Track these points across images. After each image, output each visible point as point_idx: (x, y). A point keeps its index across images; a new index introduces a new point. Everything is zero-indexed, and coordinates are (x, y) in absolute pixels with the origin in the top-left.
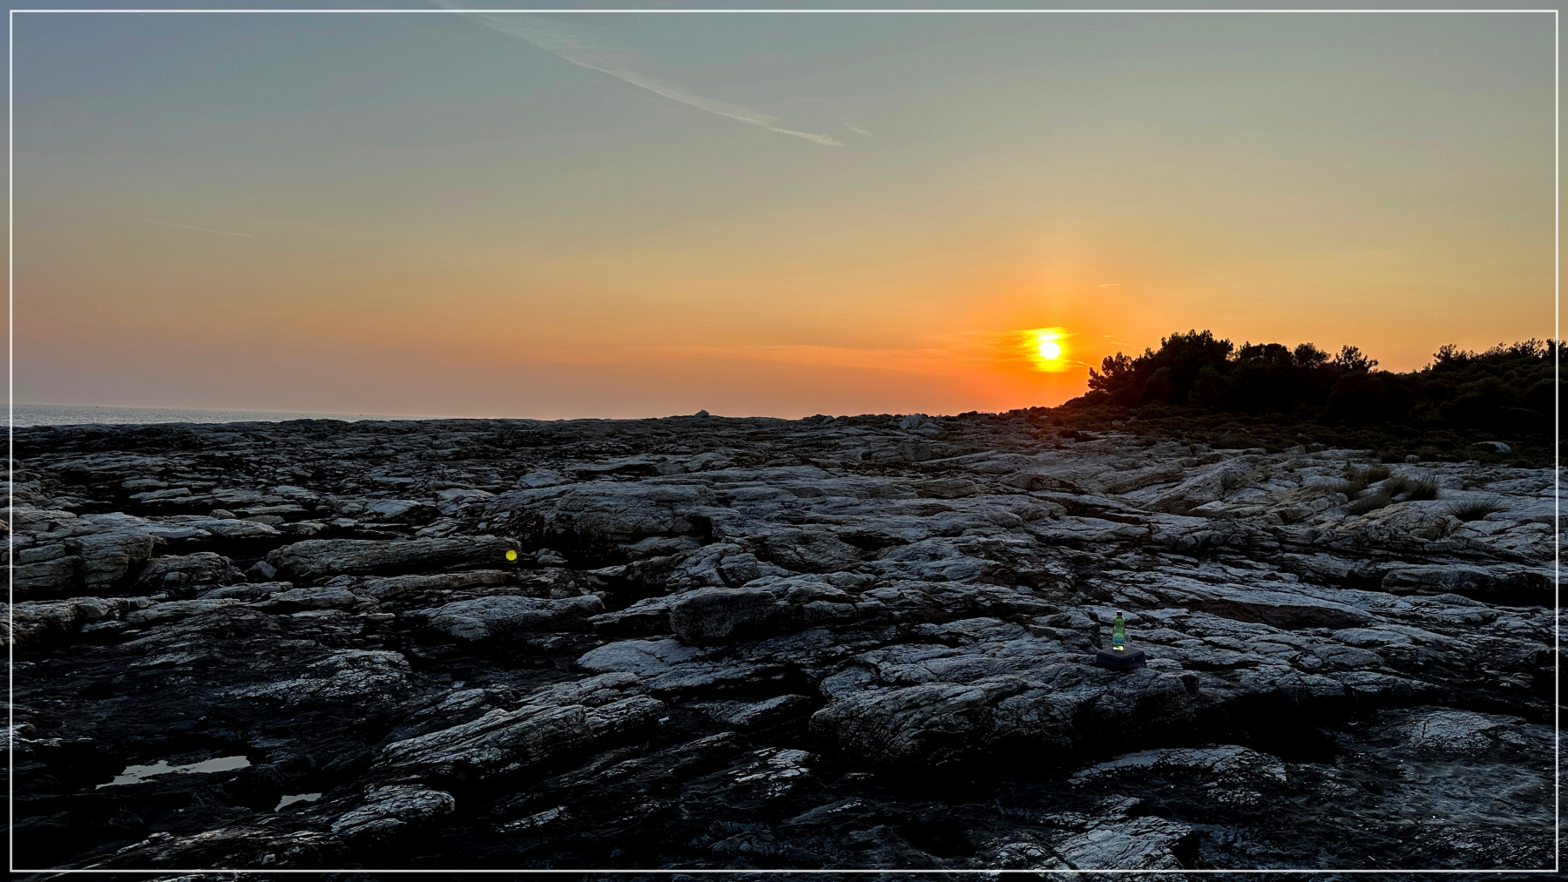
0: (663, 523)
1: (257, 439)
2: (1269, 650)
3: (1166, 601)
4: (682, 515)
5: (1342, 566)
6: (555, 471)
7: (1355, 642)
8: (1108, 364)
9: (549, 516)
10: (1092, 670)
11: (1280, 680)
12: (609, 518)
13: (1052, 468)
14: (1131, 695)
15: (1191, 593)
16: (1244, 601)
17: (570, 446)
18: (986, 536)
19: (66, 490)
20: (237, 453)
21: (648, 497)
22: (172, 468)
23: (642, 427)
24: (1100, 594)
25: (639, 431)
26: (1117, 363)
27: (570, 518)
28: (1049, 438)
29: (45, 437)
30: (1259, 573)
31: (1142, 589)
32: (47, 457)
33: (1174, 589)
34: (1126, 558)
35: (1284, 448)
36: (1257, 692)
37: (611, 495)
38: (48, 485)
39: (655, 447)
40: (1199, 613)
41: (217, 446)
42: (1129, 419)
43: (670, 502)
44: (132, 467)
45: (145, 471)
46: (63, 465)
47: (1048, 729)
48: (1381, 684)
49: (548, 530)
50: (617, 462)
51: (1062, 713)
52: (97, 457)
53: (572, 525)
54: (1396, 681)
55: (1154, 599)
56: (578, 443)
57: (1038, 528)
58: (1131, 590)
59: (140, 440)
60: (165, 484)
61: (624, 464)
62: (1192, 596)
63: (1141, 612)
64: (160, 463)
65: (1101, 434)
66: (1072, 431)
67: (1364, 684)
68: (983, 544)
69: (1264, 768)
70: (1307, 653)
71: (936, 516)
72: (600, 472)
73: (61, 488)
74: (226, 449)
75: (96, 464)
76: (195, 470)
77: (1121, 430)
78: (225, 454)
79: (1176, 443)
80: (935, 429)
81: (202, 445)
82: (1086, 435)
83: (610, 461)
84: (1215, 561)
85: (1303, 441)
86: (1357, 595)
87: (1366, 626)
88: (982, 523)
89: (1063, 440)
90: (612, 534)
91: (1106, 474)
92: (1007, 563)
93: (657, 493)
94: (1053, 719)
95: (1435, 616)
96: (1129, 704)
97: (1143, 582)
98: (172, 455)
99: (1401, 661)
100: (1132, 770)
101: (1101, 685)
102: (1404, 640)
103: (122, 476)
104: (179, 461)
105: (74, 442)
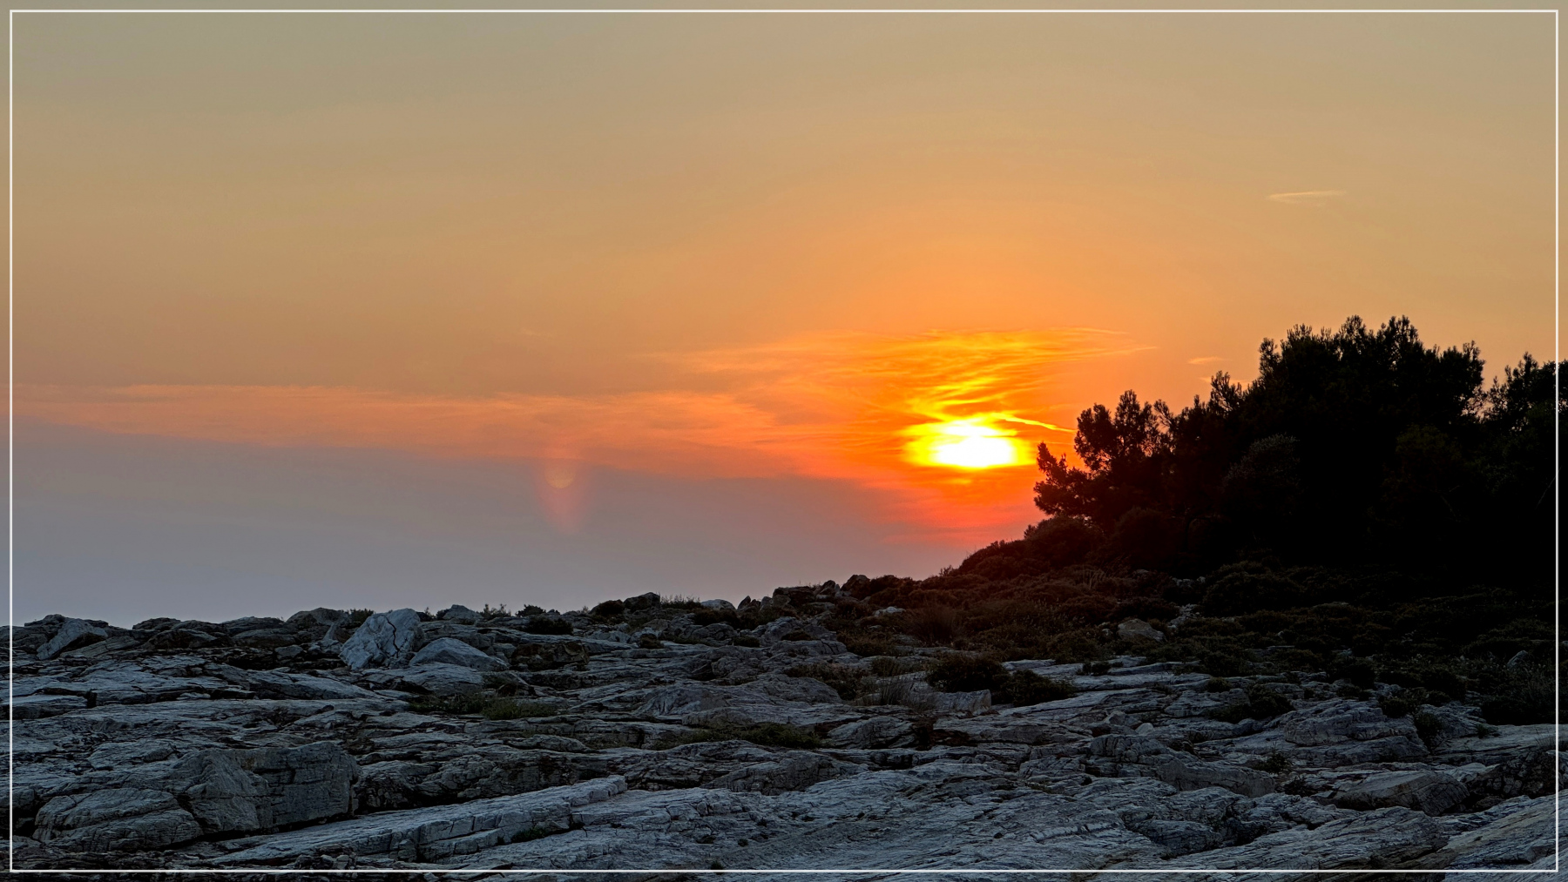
8: (1095, 429)
26: (1122, 429)
28: (893, 697)
42: (1174, 614)
65: (1086, 671)
66: (982, 664)
77: (1150, 655)
80: (473, 663)
82: (1029, 676)
89: (946, 699)
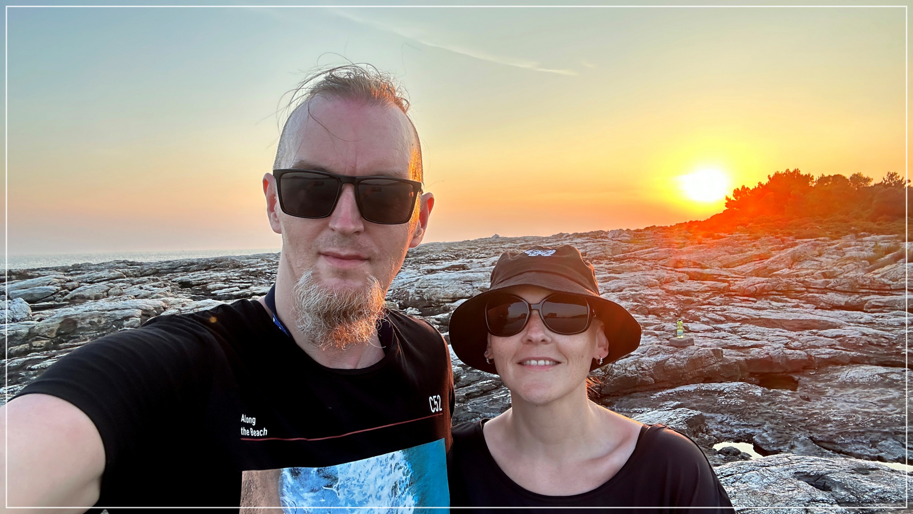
0: (467, 292)
1: (269, 261)
2: (774, 340)
3: (728, 319)
4: (477, 288)
5: (841, 299)
6: (415, 270)
7: (830, 336)
8: (737, 192)
9: (411, 291)
10: (666, 347)
11: (771, 352)
12: (441, 290)
13: (691, 255)
14: (684, 358)
15: (744, 315)
16: (772, 317)
17: (423, 257)
18: (636, 291)
19: (181, 291)
20: (260, 269)
21: (459, 279)
22: (230, 278)
23: (462, 245)
24: (693, 317)
25: (460, 248)
26: (742, 192)
27: (421, 291)
28: (695, 238)
29: (169, 266)
30: (789, 304)
31: (717, 314)
32: (171, 276)
33: (734, 313)
34: (714, 300)
35: (841, 236)
36: (758, 358)
37: (441, 279)
38: (173, 289)
39: (468, 255)
40: (747, 325)
41: (250, 266)
42: (748, 225)
43: (471, 281)
44: (211, 278)
45: (217, 280)
46: (179, 279)
47: (642, 374)
48: (832, 354)
49: (411, 298)
50: (447, 264)
51: (647, 366)
52: (194, 274)
53: (423, 295)
54: (840, 352)
55: (723, 319)
56: (427, 255)
57: (670, 286)
58: (711, 315)
59: (213, 265)
60: (227, 286)
61: (451, 265)
62: (743, 317)
63: (714, 326)
64: (224, 276)
65: (729, 234)
66: (711, 234)
67: (823, 354)
68: (633, 295)
69: (750, 390)
70: (794, 340)
71: (610, 282)
72: (438, 270)
73: (179, 290)
74: (255, 267)
75: (194, 278)
76: (241, 278)
77: (741, 232)
78: (254, 269)
79: (772, 237)
80: (628, 237)
81: (243, 266)
82: (719, 235)
83: (443, 264)
84: (767, 299)
85: (855, 232)
86: (842, 313)
87: (839, 328)
88: (635, 284)
89: (704, 239)
90: (442, 298)
91: (723, 257)
92: (644, 304)
93: (464, 277)
94: (643, 369)
95: (884, 322)
96: (683, 362)
97: (719, 311)
98: (229, 271)
99: (850, 344)
100: (683, 392)
101: (670, 354)
102: (857, 334)
103: (206, 283)
104: (233, 274)
105: (182, 267)
